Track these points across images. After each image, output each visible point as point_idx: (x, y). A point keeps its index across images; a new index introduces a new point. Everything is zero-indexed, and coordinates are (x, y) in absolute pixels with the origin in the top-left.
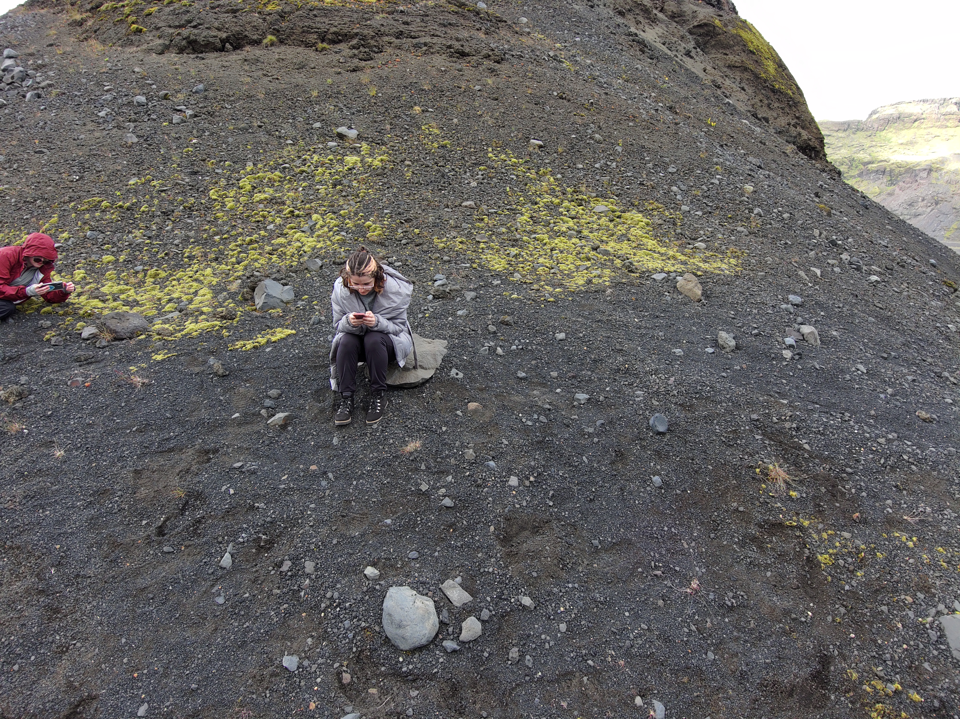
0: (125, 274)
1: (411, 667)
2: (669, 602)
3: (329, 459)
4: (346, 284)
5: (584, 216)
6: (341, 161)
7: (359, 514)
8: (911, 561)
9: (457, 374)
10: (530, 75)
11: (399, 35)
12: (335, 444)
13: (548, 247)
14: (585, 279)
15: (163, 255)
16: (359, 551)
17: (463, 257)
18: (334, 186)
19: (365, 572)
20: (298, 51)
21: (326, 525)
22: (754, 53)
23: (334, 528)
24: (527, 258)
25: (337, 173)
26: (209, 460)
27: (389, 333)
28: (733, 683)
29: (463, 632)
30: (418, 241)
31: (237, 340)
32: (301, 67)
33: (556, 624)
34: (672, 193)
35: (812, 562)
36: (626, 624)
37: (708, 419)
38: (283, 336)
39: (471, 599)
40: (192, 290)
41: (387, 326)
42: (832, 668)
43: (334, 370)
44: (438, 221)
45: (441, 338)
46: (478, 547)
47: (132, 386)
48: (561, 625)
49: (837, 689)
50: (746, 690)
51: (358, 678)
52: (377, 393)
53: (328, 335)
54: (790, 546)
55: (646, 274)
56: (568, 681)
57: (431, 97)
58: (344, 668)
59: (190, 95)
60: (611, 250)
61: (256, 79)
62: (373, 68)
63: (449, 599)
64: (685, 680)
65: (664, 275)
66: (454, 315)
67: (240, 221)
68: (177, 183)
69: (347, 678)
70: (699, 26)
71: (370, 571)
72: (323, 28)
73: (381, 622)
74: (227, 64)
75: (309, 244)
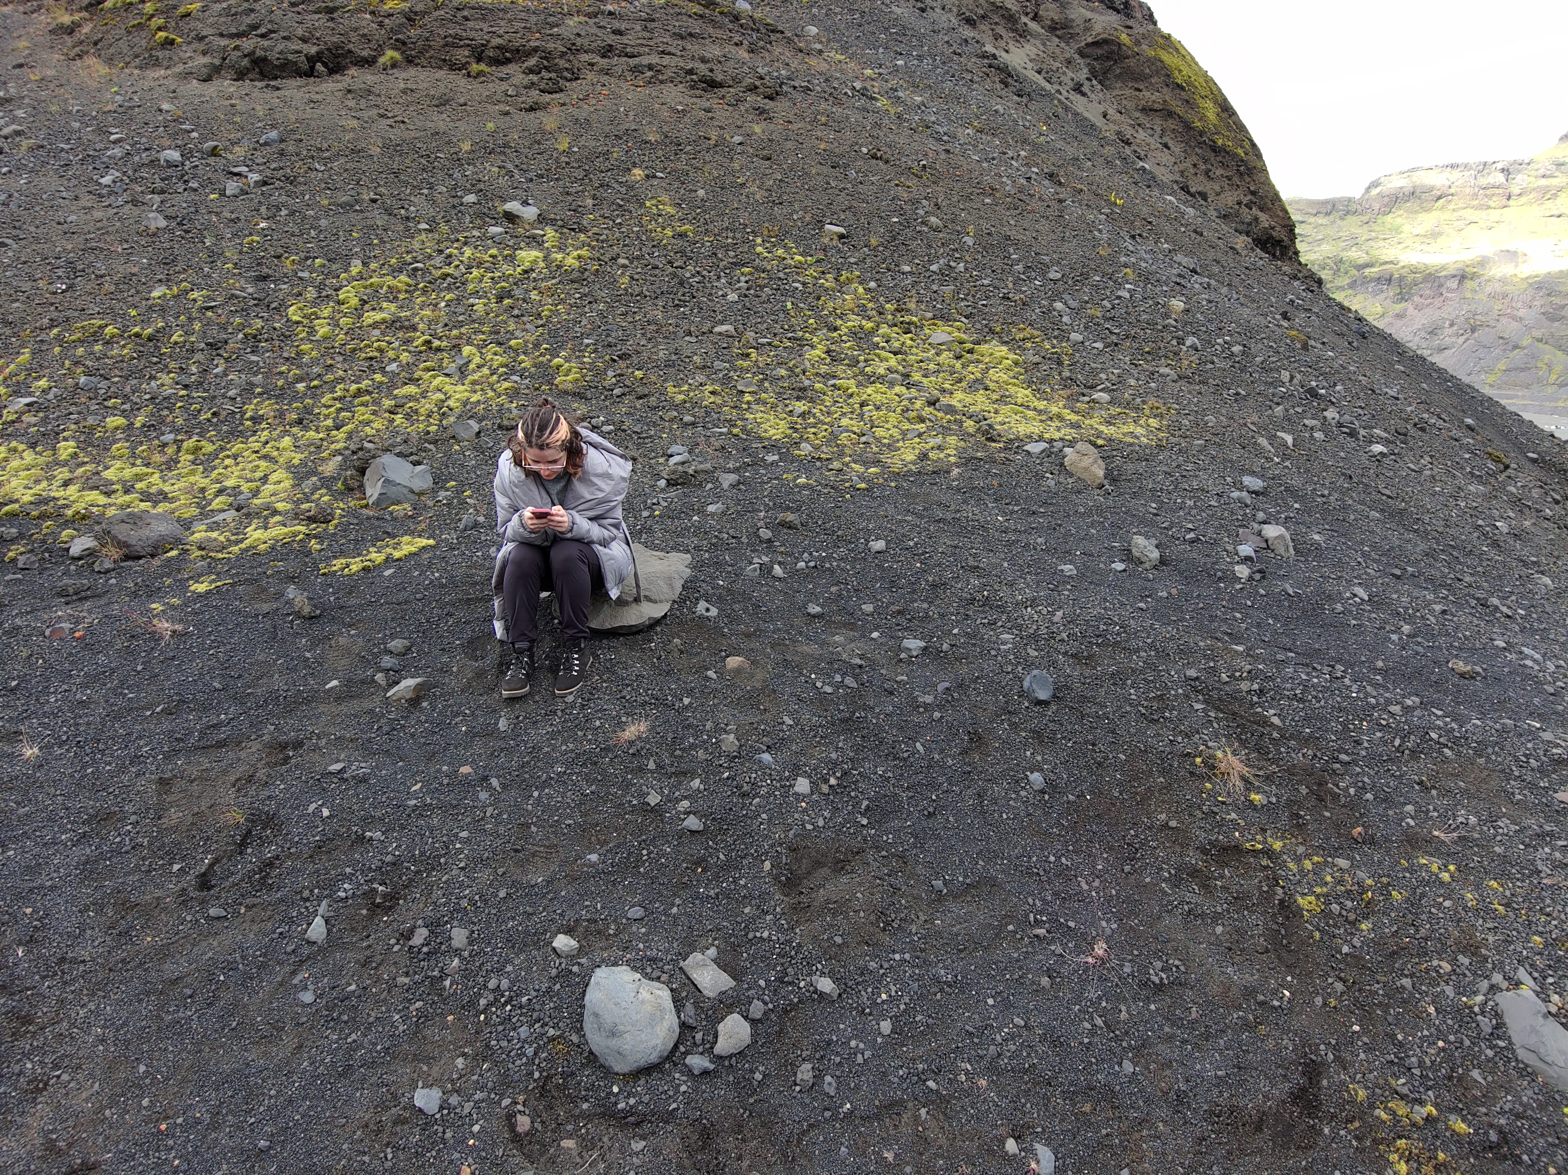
0: (144, 447)
1: (632, 1101)
2: (1058, 980)
3: (491, 754)
4: (517, 461)
5: (914, 350)
6: (511, 259)
7: (544, 846)
8: (1447, 903)
9: (708, 610)
10: (824, 119)
11: (607, 51)
12: (502, 729)
13: (856, 400)
14: (917, 451)
15: (209, 415)
16: (544, 909)
17: (715, 416)
18: (500, 299)
19: (554, 944)
20: (437, 76)
21: (485, 866)
22: (1182, 88)
23: (500, 871)
24: (822, 418)
25: (505, 277)
26: (286, 760)
27: (593, 542)
28: (1164, 1112)
29: (720, 1039)
30: (641, 390)
31: (335, 557)
32: (443, 102)
33: (874, 1023)
34: (1055, 313)
35: (1287, 908)
36: (989, 1017)
37: (1118, 678)
38: (413, 549)
39: (733, 983)
40: (259, 474)
41: (589, 531)
42: (1325, 1083)
43: (499, 606)
44: (674, 357)
45: (680, 551)
46: (745, 897)
47: (155, 637)
48: (882, 1023)
49: (1333, 1117)
50: (1185, 1123)
51: (543, 1122)
52: (574, 643)
53: (489, 547)
54: (1254, 883)
55: (1015, 444)
56: (894, 1116)
57: (660, 153)
58: (520, 1107)
59: (255, 149)
60: (959, 406)
61: (366, 122)
62: (563, 105)
63: (695, 986)
64: (1087, 1108)
65: (1043, 445)
66: (701, 512)
67: (341, 359)
68: (233, 295)
69: (523, 1123)
70: (1095, 44)
71: (562, 942)
72: (479, 38)
73: (582, 1028)
74: (319, 97)
75: (458, 396)
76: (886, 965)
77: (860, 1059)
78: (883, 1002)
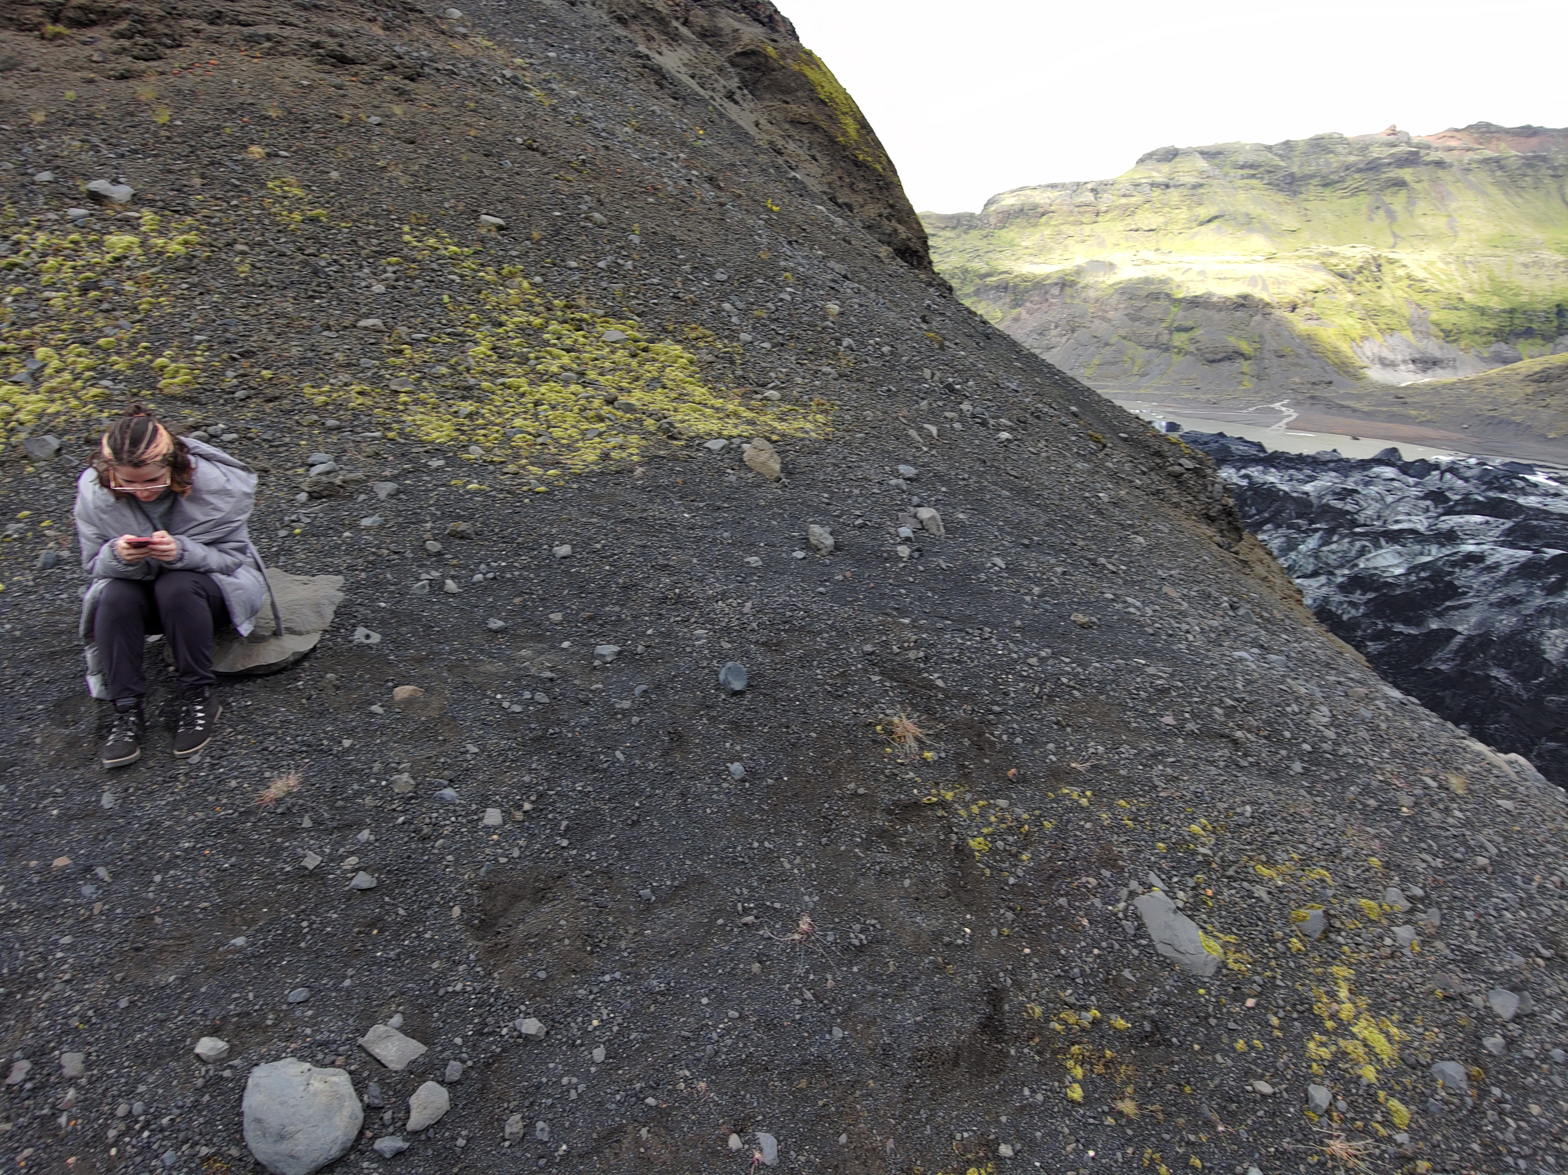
2: (768, 963)
3: (96, 838)
4: (103, 481)
5: (588, 348)
6: (97, 245)
7: (174, 938)
8: (1088, 825)
9: (368, 637)
10: (472, 105)
11: (216, 18)
12: (107, 806)
13: (528, 399)
14: (598, 452)
16: (181, 1012)
17: (366, 419)
18: (84, 290)
19: (197, 1051)
21: (98, 974)
22: (826, 104)
23: (118, 977)
24: (492, 418)
25: (90, 267)
27: (212, 571)
28: (873, 1069)
29: (413, 1113)
30: (270, 392)
33: (586, 1053)
34: (724, 314)
35: (961, 851)
36: (705, 1018)
37: (805, 660)
39: (424, 1049)
41: (205, 558)
42: (1007, 1007)
43: (93, 657)
44: (310, 354)
45: (330, 573)
46: (431, 951)
48: (595, 1051)
49: (1017, 1037)
50: (892, 1074)
52: (195, 693)
53: (77, 586)
54: (932, 834)
55: (696, 442)
56: (614, 1145)
57: (283, 130)
60: (638, 404)
62: (163, 73)
63: (378, 1061)
64: (803, 1084)
65: (723, 442)
66: (353, 526)
70: (744, 54)
71: (207, 1046)
73: (242, 1138)
75: (30, 407)
76: (595, 990)
77: (573, 1095)
78: (595, 1029)
